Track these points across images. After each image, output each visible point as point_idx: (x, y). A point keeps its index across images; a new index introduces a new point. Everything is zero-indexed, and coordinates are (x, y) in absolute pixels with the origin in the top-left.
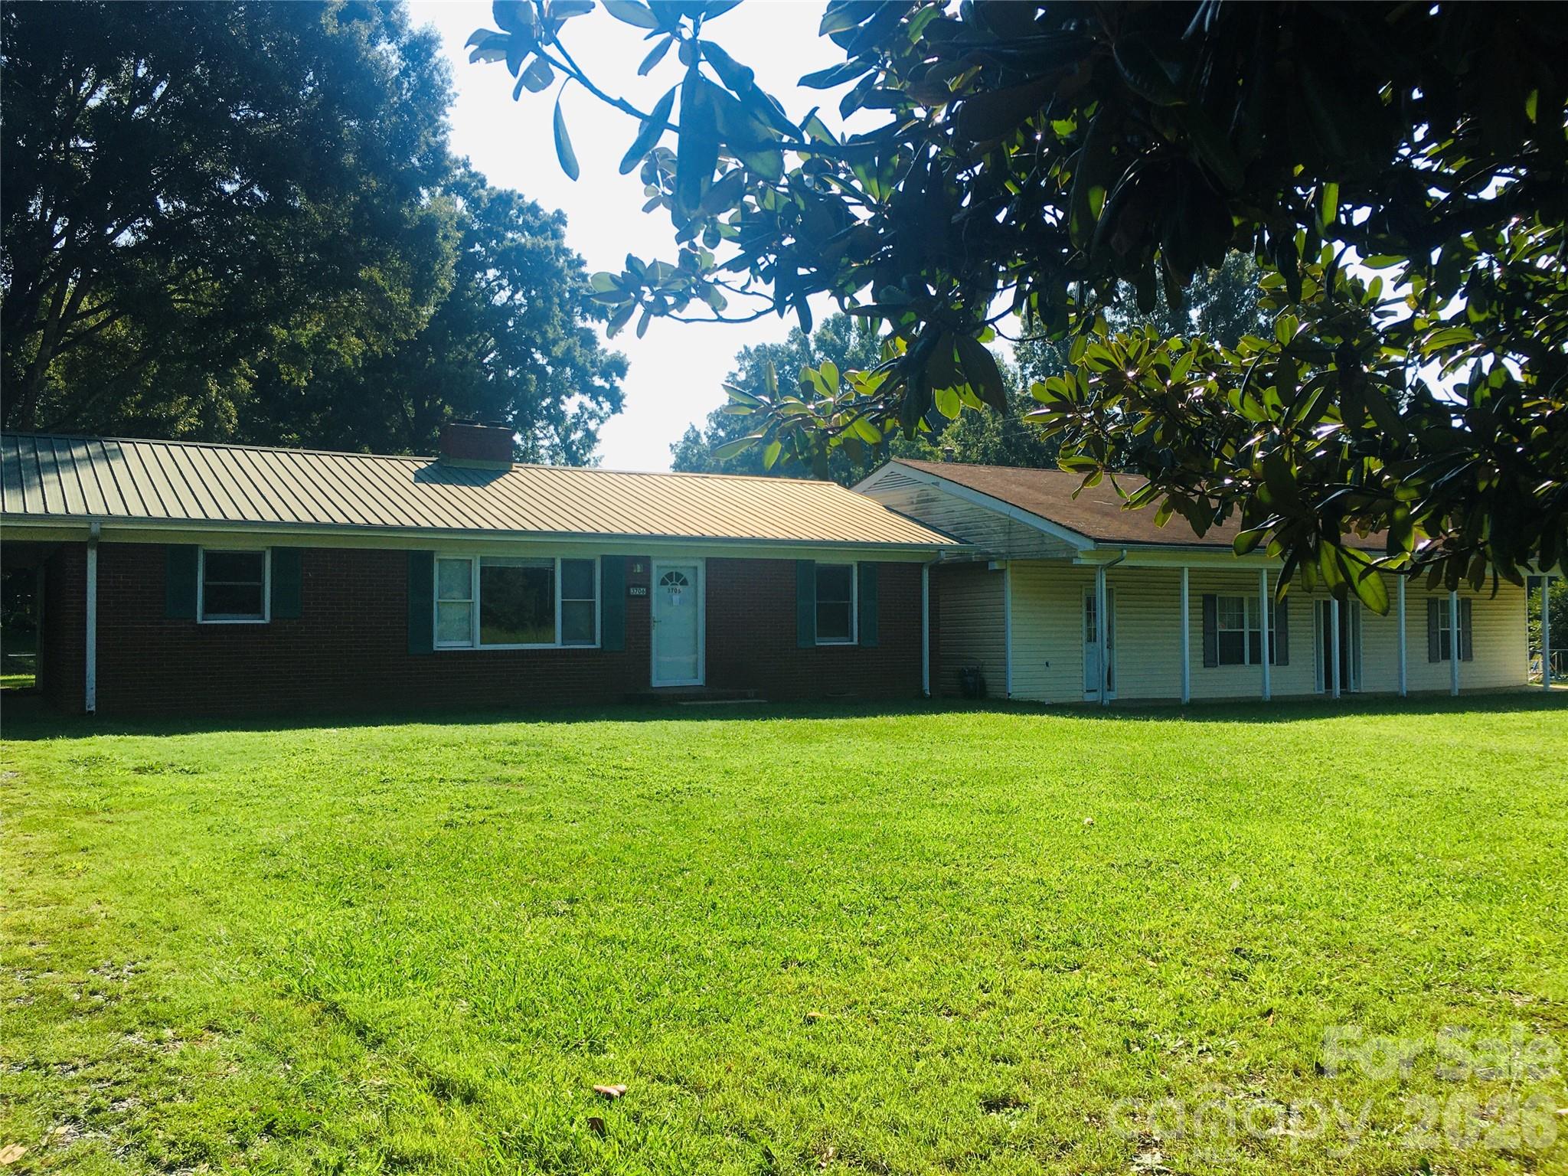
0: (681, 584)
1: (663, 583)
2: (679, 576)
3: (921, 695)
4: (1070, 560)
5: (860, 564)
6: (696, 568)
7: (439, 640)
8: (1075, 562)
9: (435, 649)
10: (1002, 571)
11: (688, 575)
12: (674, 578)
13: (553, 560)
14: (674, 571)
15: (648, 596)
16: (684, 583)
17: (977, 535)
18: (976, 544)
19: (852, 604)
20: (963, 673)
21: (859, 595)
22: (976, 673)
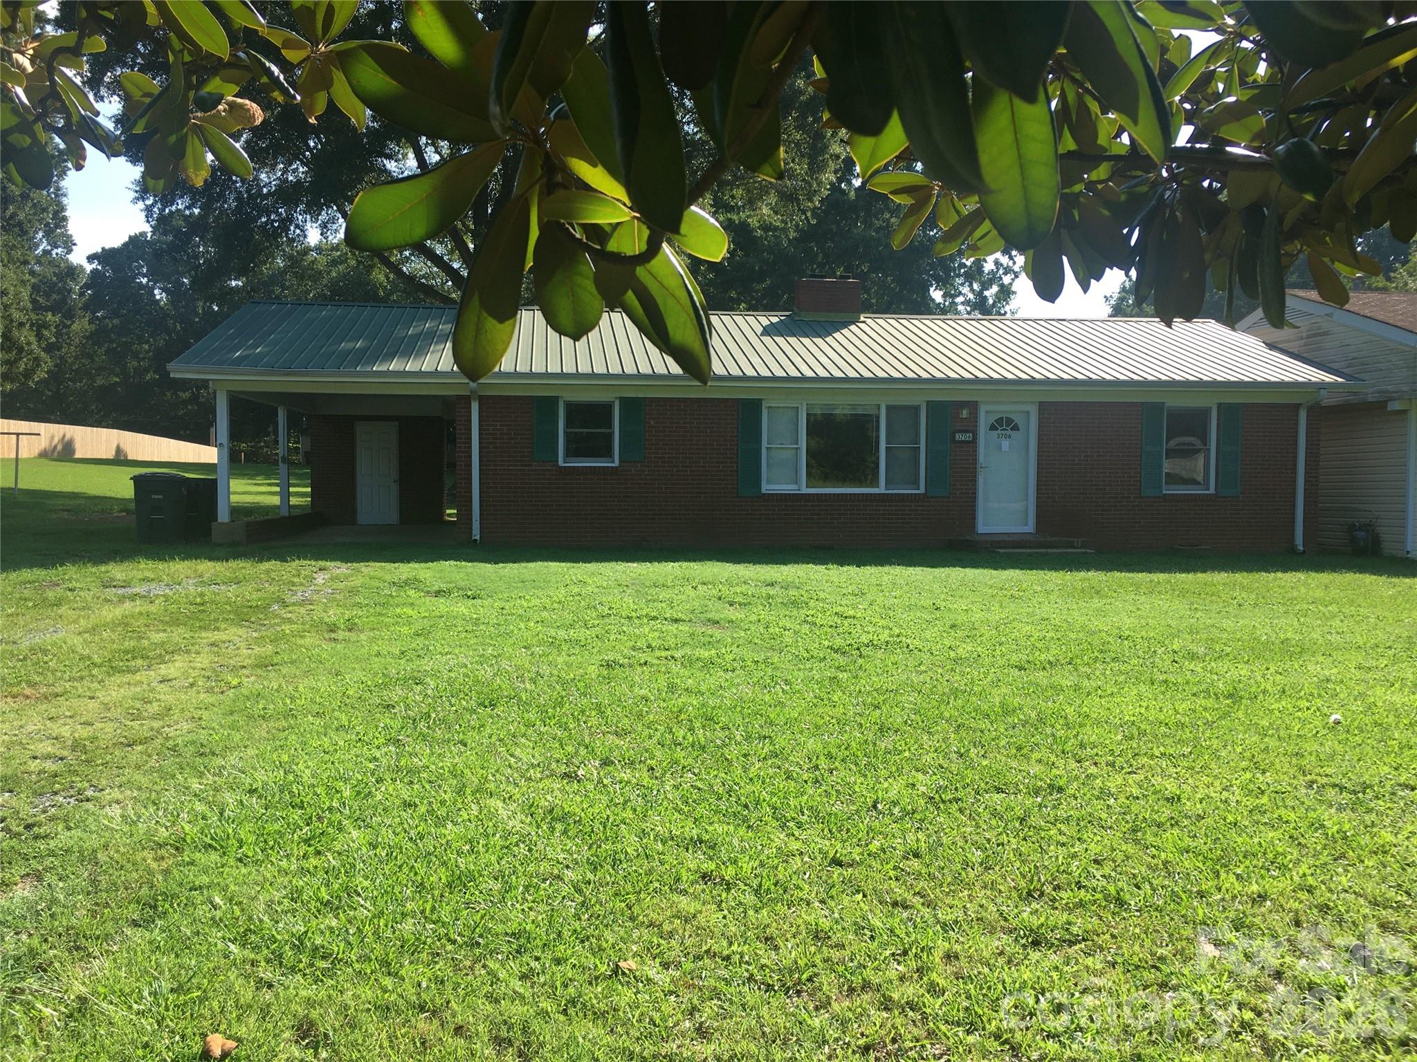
0: (1012, 429)
1: (993, 428)
2: (1009, 421)
3: (1292, 550)
5: (1219, 405)
6: (1028, 413)
7: (768, 482)
9: (763, 491)
10: (1404, 412)
11: (1018, 419)
12: (1004, 424)
13: (879, 407)
14: (1004, 416)
15: (974, 441)
16: (1016, 428)
17: (1376, 371)
18: (1373, 381)
19: (1209, 450)
20: (1352, 528)
21: (1217, 440)
22: (1368, 527)
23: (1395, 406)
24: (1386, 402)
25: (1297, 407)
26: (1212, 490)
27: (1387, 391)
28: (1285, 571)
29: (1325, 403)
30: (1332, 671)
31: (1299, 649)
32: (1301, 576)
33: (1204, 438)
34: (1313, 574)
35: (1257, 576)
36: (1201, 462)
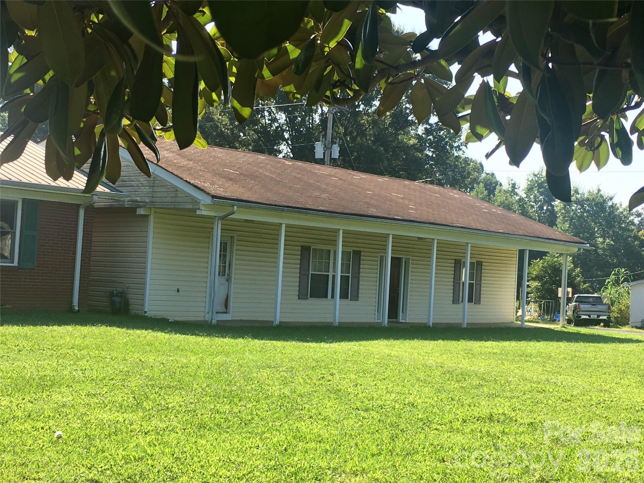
3: (71, 309)
4: (194, 210)
5: (24, 200)
8: (198, 212)
10: (146, 216)
17: (129, 186)
18: (127, 193)
19: (15, 233)
20: (112, 294)
21: (21, 226)
22: (122, 295)
23: (141, 211)
24: (136, 208)
25: (78, 206)
26: (16, 264)
27: (137, 201)
28: (60, 325)
29: (96, 205)
30: (69, 399)
31: (50, 383)
32: (69, 328)
33: (12, 225)
34: (78, 327)
35: (39, 328)
36: (9, 242)
